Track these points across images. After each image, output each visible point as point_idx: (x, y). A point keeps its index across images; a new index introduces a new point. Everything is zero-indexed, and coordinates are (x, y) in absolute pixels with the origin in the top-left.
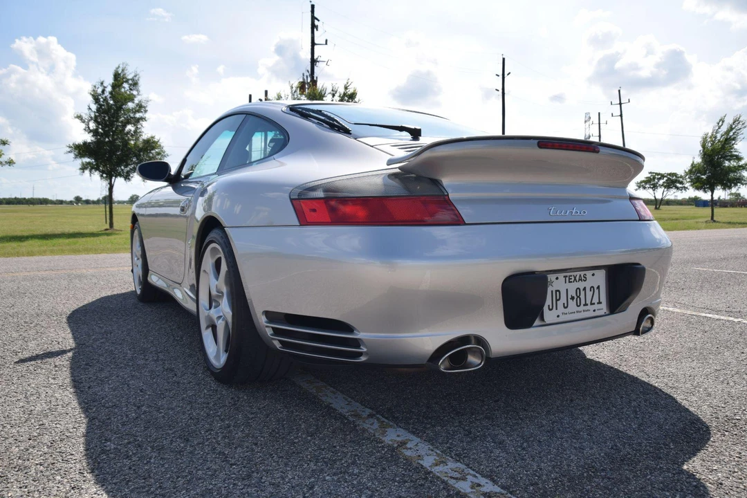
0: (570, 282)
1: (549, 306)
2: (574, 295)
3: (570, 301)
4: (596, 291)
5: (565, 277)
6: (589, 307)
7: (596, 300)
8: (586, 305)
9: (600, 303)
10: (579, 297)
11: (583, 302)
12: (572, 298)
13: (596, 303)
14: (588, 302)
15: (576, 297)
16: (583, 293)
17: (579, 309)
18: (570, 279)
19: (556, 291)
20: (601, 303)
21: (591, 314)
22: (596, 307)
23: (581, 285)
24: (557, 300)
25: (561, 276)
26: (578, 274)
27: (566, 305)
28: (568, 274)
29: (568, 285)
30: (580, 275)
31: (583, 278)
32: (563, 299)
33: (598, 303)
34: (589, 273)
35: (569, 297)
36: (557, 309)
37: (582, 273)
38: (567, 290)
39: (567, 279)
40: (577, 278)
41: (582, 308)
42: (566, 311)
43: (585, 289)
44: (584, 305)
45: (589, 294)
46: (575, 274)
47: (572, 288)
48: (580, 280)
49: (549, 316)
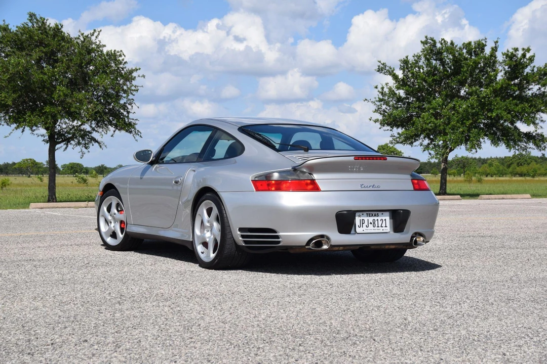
0: (369, 216)
1: (358, 226)
2: (372, 222)
3: (369, 225)
4: (384, 221)
5: (367, 214)
6: (380, 228)
7: (384, 225)
8: (378, 227)
9: (386, 227)
10: (374, 223)
11: (377, 225)
12: (371, 223)
14: (380, 225)
16: (376, 222)
17: (374, 228)
19: (362, 220)
21: (382, 231)
22: (384, 228)
23: (376, 218)
24: (363, 224)
25: (365, 213)
26: (374, 213)
27: (367, 226)
28: (369, 213)
31: (377, 215)
32: (366, 223)
34: (380, 213)
35: (369, 223)
36: (363, 227)
37: (376, 213)
38: (368, 220)
40: (374, 215)
41: (376, 228)
42: (367, 228)
43: (377, 220)
45: (380, 223)
46: (372, 213)
47: (371, 219)
48: (375, 216)
49: (358, 230)
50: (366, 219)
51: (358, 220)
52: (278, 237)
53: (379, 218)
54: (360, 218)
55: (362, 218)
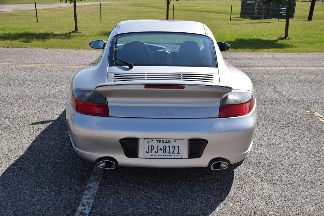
0: (159, 143)
1: (147, 151)
3: (159, 150)
4: (177, 148)
5: (157, 141)
6: (171, 154)
7: (176, 151)
8: (169, 153)
10: (165, 149)
11: (168, 151)
12: (161, 149)
14: (171, 151)
15: (163, 149)
16: (167, 148)
17: (165, 154)
18: (159, 142)
19: (151, 146)
20: (179, 153)
21: (172, 157)
23: (167, 145)
24: (151, 149)
25: (154, 141)
26: (165, 140)
27: (157, 152)
28: (159, 140)
29: (158, 144)
31: (168, 142)
32: (155, 149)
33: (177, 153)
34: (172, 141)
36: (151, 153)
37: (168, 140)
38: (158, 146)
40: (165, 142)
41: (167, 154)
42: (157, 154)
43: (169, 147)
44: (168, 153)
45: (172, 149)
46: (163, 140)
47: (161, 146)
53: (171, 145)
54: (148, 144)
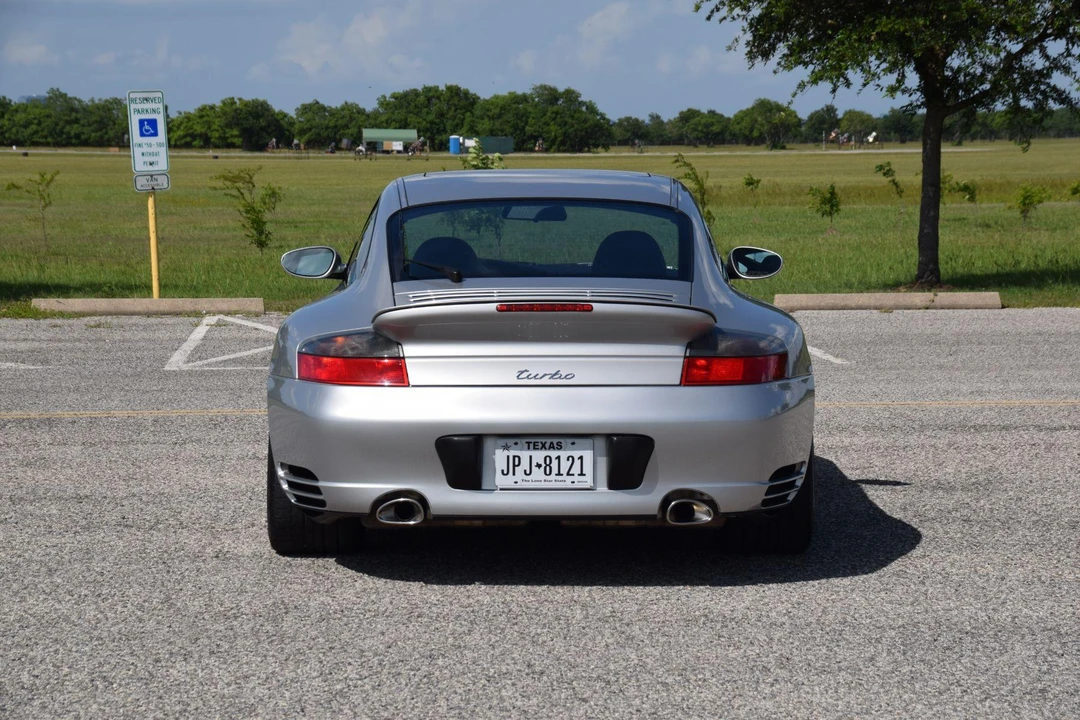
0: (535, 449)
1: (503, 471)
2: (542, 462)
3: (534, 469)
4: (577, 463)
5: (529, 443)
6: (565, 477)
7: (576, 469)
8: (559, 474)
9: (582, 474)
10: (549, 465)
11: (555, 470)
12: (539, 466)
13: (576, 475)
14: (564, 471)
15: (544, 465)
16: (555, 462)
17: (548, 478)
18: (534, 445)
19: (514, 457)
20: (585, 475)
21: (569, 485)
22: (576, 478)
23: (554, 454)
24: (514, 466)
25: (522, 442)
26: (549, 441)
27: (528, 472)
28: (533, 441)
29: (532, 452)
30: (552, 443)
31: (556, 446)
32: (525, 464)
33: (579, 475)
34: (566, 442)
35: (534, 464)
36: (514, 474)
37: (555, 441)
38: (531, 457)
39: (531, 445)
40: (547, 446)
41: (553, 477)
42: (527, 477)
43: (558, 458)
44: (556, 475)
45: (565, 465)
46: (543, 441)
47: (539, 456)
48: (552, 447)
49: (501, 481)
50: (525, 455)
51: (499, 457)
52: (317, 490)
53: (564, 454)
54: (506, 453)
55: (512, 453)
